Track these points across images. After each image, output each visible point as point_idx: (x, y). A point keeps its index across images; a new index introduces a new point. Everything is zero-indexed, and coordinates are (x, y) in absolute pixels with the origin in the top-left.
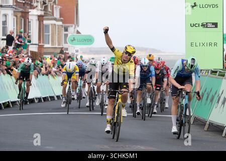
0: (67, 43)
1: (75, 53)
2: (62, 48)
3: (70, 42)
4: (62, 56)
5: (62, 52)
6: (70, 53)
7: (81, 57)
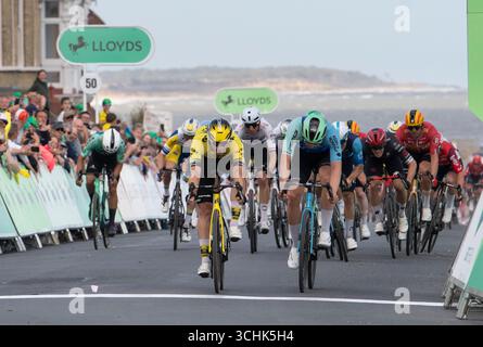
0: (57, 56)
1: (86, 90)
2: (39, 72)
3: (70, 52)
4: (39, 102)
5: (39, 86)
6: (67, 91)
7: (106, 104)
